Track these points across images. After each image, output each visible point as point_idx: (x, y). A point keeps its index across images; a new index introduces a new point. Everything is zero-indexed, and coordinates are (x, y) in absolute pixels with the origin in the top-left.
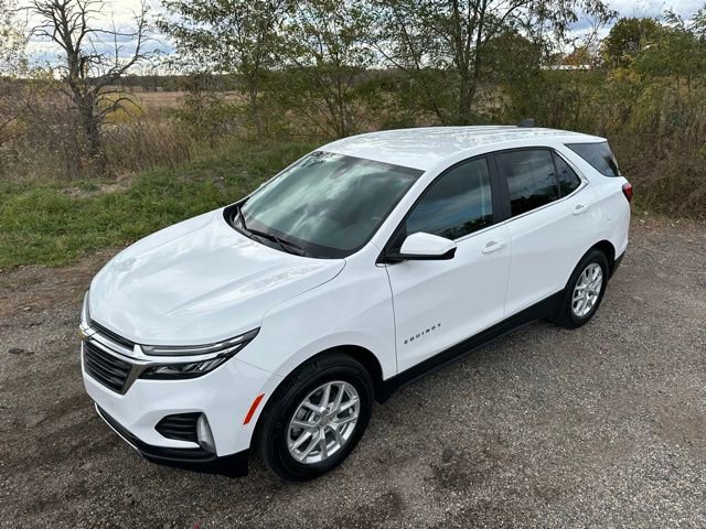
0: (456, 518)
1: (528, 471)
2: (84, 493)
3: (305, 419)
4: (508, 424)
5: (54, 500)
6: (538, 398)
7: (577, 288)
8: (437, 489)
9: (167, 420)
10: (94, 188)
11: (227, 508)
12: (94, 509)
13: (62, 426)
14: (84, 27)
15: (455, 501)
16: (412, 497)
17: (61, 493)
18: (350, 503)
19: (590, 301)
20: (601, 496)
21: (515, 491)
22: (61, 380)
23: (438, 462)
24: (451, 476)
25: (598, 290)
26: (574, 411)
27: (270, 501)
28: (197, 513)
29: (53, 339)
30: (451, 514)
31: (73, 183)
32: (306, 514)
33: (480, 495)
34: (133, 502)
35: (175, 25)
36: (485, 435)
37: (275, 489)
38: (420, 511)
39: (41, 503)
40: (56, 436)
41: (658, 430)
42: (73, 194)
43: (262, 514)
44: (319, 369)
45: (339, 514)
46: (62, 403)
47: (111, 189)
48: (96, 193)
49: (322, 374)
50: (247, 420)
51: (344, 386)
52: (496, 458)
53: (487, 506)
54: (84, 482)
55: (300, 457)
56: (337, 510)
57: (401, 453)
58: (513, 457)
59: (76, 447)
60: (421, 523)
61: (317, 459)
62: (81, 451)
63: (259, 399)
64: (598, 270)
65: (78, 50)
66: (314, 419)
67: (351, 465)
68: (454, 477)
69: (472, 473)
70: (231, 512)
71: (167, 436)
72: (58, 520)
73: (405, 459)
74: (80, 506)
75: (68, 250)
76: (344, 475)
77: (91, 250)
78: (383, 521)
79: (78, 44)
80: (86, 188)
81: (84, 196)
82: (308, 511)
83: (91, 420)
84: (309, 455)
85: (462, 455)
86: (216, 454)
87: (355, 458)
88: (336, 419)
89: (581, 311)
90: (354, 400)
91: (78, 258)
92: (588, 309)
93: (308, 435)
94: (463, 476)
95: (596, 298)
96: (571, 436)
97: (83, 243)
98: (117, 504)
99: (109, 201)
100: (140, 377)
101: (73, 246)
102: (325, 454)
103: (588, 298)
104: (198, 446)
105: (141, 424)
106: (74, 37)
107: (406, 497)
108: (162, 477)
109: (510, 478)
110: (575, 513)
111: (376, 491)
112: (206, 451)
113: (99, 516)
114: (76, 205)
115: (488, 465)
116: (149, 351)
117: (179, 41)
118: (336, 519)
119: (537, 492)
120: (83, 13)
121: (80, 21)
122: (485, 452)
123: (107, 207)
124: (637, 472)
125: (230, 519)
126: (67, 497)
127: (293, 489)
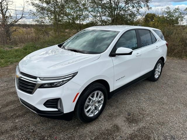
0: (137, 131)
1: (154, 118)
2: (17, 129)
3: (89, 102)
4: (144, 105)
5: (7, 131)
6: (150, 99)
7: (156, 70)
8: (128, 124)
9: (48, 101)
10: (12, 48)
11: (65, 131)
12: (20, 134)
13: (7, 109)
14: (7, 8)
15: (135, 126)
16: (122, 126)
17: (9, 129)
18: (103, 128)
19: (158, 74)
20: (176, 124)
21: (151, 123)
22: (6, 97)
23: (127, 116)
24: (131, 120)
25: (160, 71)
26: (161, 102)
27: (78, 129)
28: (55, 133)
29: (2, 86)
30: (134, 130)
31: (5, 46)
32: (90, 132)
33: (141, 125)
34: (34, 131)
35: (36, 4)
36: (138, 109)
37: (79, 125)
38: (125, 130)
39: (2, 132)
40: (6, 112)
41: (185, 106)
42: (6, 49)
43: (76, 133)
44: (94, 87)
45: (101, 132)
46: (7, 103)
47: (17, 48)
48: (13, 49)
49: (95, 88)
50: (74, 101)
51: (100, 93)
52: (143, 114)
53: (145, 128)
54: (16, 125)
55: (88, 114)
56: (100, 131)
57: (115, 114)
58: (148, 114)
59: (12, 115)
60: (126, 133)
61: (92, 115)
62: (14, 116)
63: (78, 94)
64: (160, 65)
65: (5, 15)
66: (92, 103)
67: (101, 117)
68: (133, 120)
69: (137, 119)
70: (66, 132)
71: (47, 107)
72: (8, 137)
73: (117, 116)
74: (16, 133)
75: (5, 63)
76: (99, 121)
77: (12, 63)
78: (115, 133)
79: (5, 13)
80: (9, 47)
81: (9, 50)
82: (91, 131)
83: (16, 108)
84: (90, 114)
85: (133, 114)
86: (63, 113)
87: (102, 116)
88: (97, 103)
89: (156, 76)
90: (102, 97)
91: (8, 65)
92: (158, 76)
93: (90, 107)
94: (135, 120)
95: (160, 73)
96: (163, 108)
97: (9, 61)
98: (28, 132)
99: (16, 51)
100: (39, 88)
101: (7, 62)
102: (94, 114)
103: (158, 73)
104: (58, 110)
105: (39, 103)
106: (4, 11)
107: (120, 126)
108: (42, 123)
109: (149, 120)
110: (171, 129)
111: (110, 125)
112: (60, 112)
113: (22, 136)
114: (7, 51)
115: (141, 116)
116: (42, 79)
117: (37, 9)
118: (100, 133)
119: (158, 123)
120: (7, 5)
121: (6, 7)
122: (139, 113)
123: (16, 52)
124: (184, 117)
125: (66, 134)
126: (11, 130)
127: (85, 125)
